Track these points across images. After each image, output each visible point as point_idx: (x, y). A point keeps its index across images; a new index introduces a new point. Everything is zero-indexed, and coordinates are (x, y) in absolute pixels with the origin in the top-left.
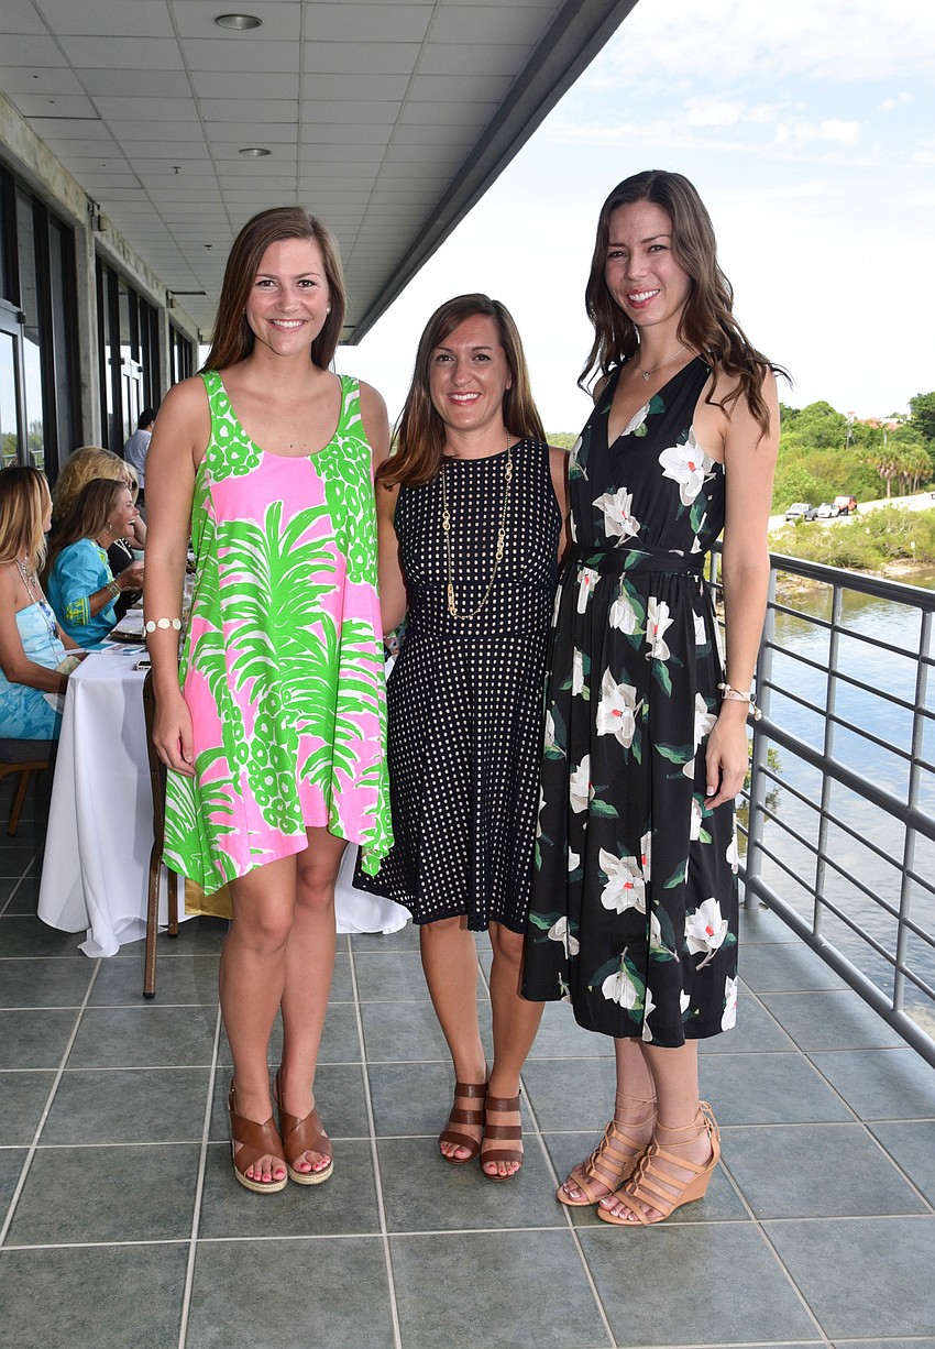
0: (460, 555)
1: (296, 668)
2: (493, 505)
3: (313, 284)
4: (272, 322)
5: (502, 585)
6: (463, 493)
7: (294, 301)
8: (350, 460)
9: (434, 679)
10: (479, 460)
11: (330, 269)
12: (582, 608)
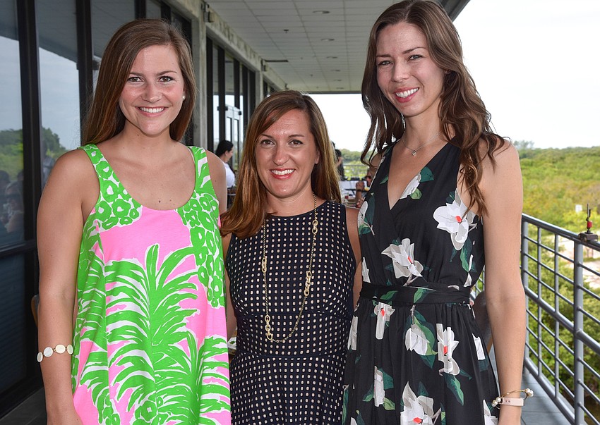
0: (276, 292)
1: (167, 378)
2: (302, 253)
3: (172, 79)
4: (139, 108)
5: (309, 316)
6: (279, 243)
7: (157, 92)
8: (206, 211)
9: (254, 389)
10: (291, 217)
11: (185, 67)
12: (380, 334)
